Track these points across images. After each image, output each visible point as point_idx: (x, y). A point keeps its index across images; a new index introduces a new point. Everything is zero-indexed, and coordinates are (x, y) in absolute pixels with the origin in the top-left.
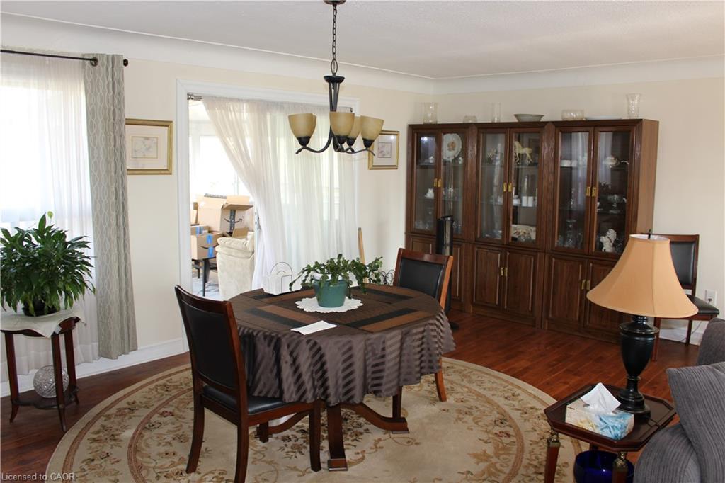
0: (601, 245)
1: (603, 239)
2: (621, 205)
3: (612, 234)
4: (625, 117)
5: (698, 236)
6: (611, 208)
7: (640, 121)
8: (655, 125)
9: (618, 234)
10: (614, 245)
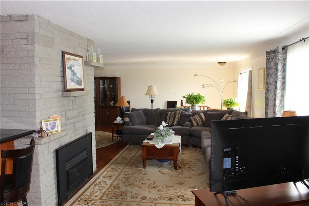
0: (110, 104)
1: (111, 103)
2: (114, 95)
3: (113, 102)
4: (114, 77)
5: (130, 101)
6: (112, 96)
7: (117, 77)
8: (120, 78)
9: (114, 102)
10: (113, 104)
